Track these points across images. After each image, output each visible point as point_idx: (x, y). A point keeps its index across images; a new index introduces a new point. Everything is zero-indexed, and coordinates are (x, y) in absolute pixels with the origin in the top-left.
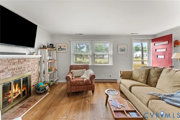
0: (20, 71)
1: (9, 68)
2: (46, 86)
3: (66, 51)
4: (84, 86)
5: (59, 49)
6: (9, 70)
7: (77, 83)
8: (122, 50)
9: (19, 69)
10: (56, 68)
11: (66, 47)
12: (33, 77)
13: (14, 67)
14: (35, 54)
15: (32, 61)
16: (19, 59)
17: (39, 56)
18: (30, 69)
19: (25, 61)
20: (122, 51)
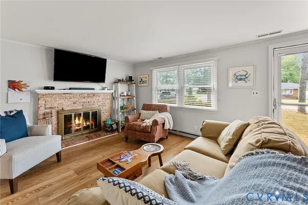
0: (90, 105)
1: (80, 101)
2: (113, 124)
3: (147, 85)
4: (141, 133)
5: (140, 82)
6: (79, 103)
7: (133, 127)
8: (239, 77)
9: (89, 102)
10: (134, 106)
11: (147, 79)
12: (103, 113)
13: (84, 100)
14: (106, 89)
15: (102, 96)
16: (88, 94)
17: (112, 91)
18: (101, 104)
19: (94, 95)
20: (241, 79)
